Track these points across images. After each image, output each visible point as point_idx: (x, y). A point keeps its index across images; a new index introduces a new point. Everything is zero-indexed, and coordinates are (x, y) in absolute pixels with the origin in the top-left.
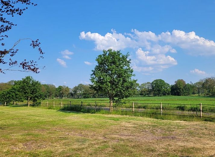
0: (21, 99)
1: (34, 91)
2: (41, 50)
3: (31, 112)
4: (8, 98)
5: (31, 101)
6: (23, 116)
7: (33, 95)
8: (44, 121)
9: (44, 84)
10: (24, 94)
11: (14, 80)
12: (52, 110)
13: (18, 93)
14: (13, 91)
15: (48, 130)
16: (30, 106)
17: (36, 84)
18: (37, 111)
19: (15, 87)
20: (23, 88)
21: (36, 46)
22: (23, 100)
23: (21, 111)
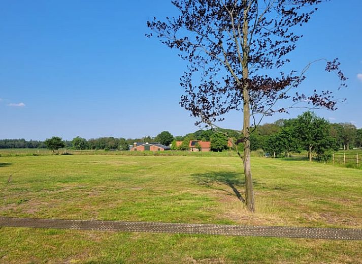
0: (297, 148)
1: (318, 136)
2: (342, 74)
3: (316, 170)
4: (278, 146)
5: (314, 151)
6: (306, 175)
7: (317, 142)
8: (343, 186)
9: (333, 123)
10: (302, 141)
11: (284, 119)
12: (355, 169)
13: (293, 139)
14: (285, 135)
15: (354, 201)
16: (312, 161)
17: (320, 123)
18: (327, 169)
19: (287, 129)
20: (300, 131)
21: (333, 68)
22: (299, 149)
23: (300, 168)
